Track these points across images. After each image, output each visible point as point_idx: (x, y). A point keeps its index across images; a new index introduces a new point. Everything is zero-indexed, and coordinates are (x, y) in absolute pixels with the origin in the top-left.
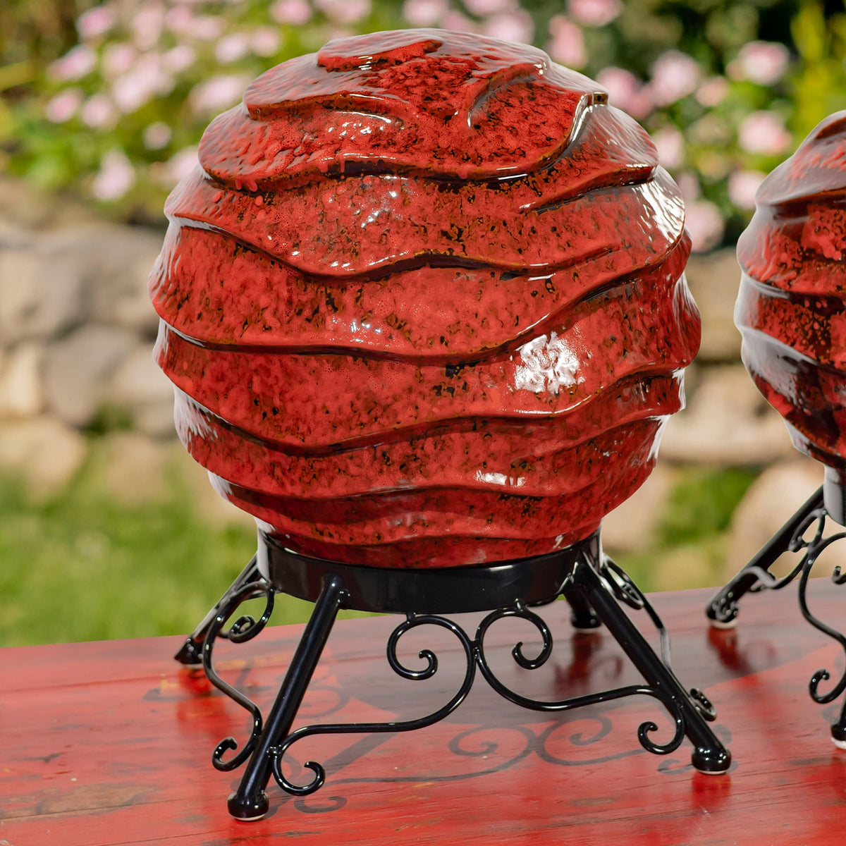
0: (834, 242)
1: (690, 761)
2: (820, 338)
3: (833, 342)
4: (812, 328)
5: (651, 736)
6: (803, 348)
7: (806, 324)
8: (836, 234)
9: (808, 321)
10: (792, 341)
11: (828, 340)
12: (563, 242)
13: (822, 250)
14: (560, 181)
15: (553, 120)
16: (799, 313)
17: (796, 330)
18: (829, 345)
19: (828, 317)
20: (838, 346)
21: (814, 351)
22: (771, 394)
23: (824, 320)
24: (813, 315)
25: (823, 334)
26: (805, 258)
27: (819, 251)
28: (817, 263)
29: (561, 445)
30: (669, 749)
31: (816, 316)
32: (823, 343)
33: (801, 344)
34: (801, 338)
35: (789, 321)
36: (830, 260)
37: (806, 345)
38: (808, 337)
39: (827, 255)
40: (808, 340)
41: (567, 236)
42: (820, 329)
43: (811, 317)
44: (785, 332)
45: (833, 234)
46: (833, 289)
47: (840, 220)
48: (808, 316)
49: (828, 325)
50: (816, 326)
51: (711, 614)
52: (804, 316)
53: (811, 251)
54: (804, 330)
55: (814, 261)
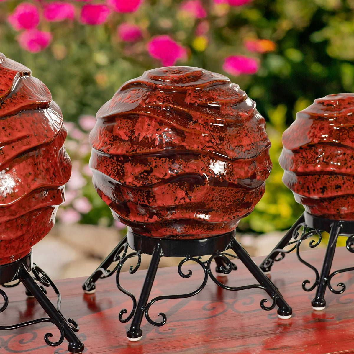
0: (125, 133)
1: (67, 349)
2: (120, 173)
3: (125, 174)
4: (117, 168)
5: (50, 339)
6: (114, 176)
7: (115, 167)
8: (126, 130)
9: (115, 165)
10: (109, 174)
11: (123, 173)
12: (7, 133)
13: (121, 136)
14: (6, 108)
15: (4, 82)
16: (112, 162)
17: (111, 169)
18: (124, 175)
19: (123, 164)
20: (127, 176)
21: (118, 178)
22: (103, 196)
23: (122, 165)
24: (118, 163)
25: (121, 171)
26: (114, 140)
27: (120, 137)
28: (119, 142)
29: (8, 218)
30: (58, 344)
31: (119, 163)
32: (122, 174)
33: (113, 175)
34: (113, 172)
35: (108, 166)
36: (124, 141)
37: (115, 175)
38: (116, 172)
39: (123, 138)
40: (116, 173)
41: (9, 131)
42: (120, 169)
43: (117, 164)
44: (107, 170)
45: (125, 130)
46: (124, 152)
47: (128, 124)
48: (116, 163)
49: (124, 167)
50: (119, 168)
51: (84, 288)
52: (114, 164)
53: (117, 137)
54: (114, 169)
55: (118, 141)
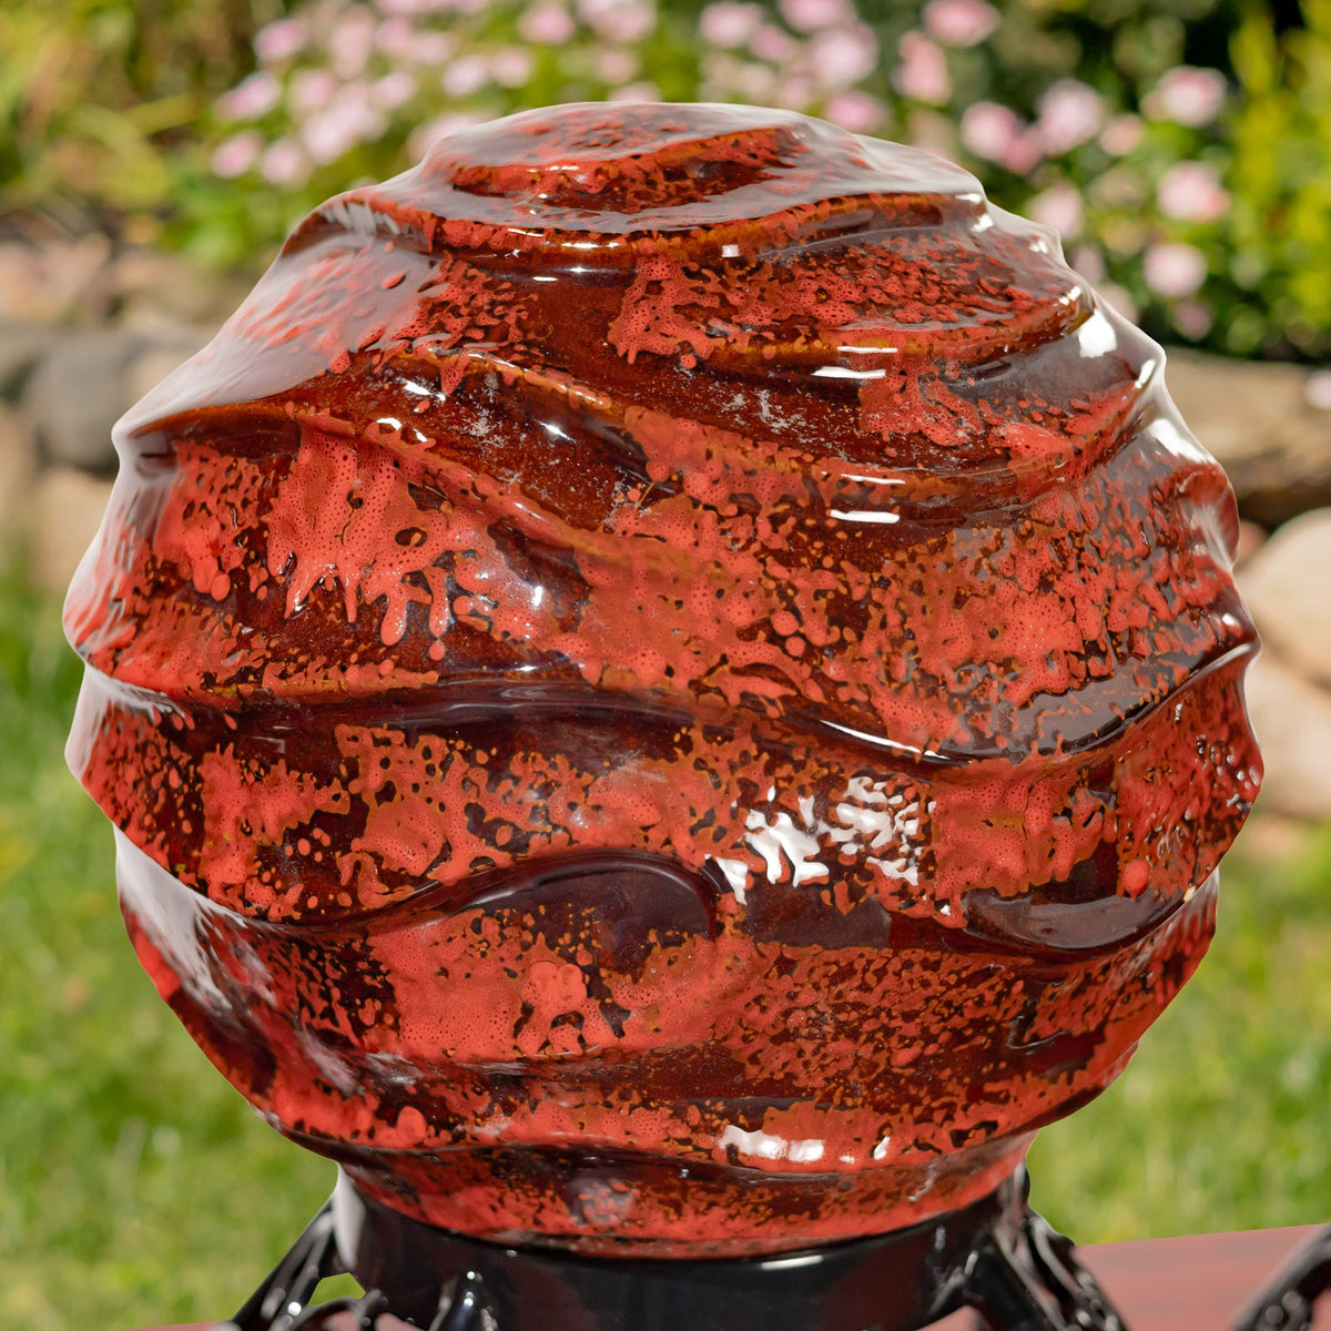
0: (215, 547)
2: (181, 814)
3: (208, 825)
4: (165, 783)
6: (143, 836)
7: (156, 770)
8: (223, 527)
9: (157, 763)
10: (123, 814)
11: (197, 819)
13: (191, 572)
16: (141, 739)
17: (136, 785)
18: (198, 836)
19: (197, 761)
20: (218, 839)
21: (167, 848)
23: (189, 763)
24: (168, 746)
25: (186, 806)
26: (160, 589)
27: (184, 571)
28: (180, 606)
31: (175, 752)
32: (187, 827)
33: (141, 827)
34: (143, 808)
35: (124, 759)
36: (205, 598)
37: (149, 829)
38: (157, 809)
39: (200, 584)
40: (155, 816)
42: (181, 787)
43: (164, 753)
44: (113, 789)
45: (217, 525)
47: (236, 486)
48: (158, 747)
49: (199, 779)
50: (175, 781)
52: (150, 750)
53: (171, 568)
54: (148, 786)
55: (174, 598)
